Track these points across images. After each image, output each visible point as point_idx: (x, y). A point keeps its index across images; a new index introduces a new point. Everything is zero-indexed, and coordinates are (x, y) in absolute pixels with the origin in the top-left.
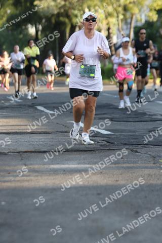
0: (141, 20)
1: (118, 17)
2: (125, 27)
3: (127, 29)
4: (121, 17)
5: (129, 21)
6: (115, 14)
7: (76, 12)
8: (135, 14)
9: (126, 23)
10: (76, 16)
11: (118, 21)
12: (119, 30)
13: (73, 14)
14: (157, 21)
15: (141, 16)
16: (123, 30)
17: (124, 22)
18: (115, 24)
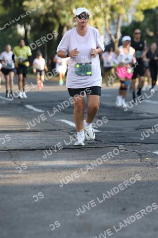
0: (128, 20)
1: (105, 17)
2: (112, 27)
3: (114, 29)
4: (108, 17)
5: (116, 21)
6: (102, 14)
7: (64, 12)
8: (122, 14)
9: (113, 23)
10: (64, 16)
11: (105, 21)
12: (106, 30)
13: (61, 14)
14: (144, 21)
15: (127, 16)
16: (110, 29)
17: (111, 22)
18: (102, 25)
